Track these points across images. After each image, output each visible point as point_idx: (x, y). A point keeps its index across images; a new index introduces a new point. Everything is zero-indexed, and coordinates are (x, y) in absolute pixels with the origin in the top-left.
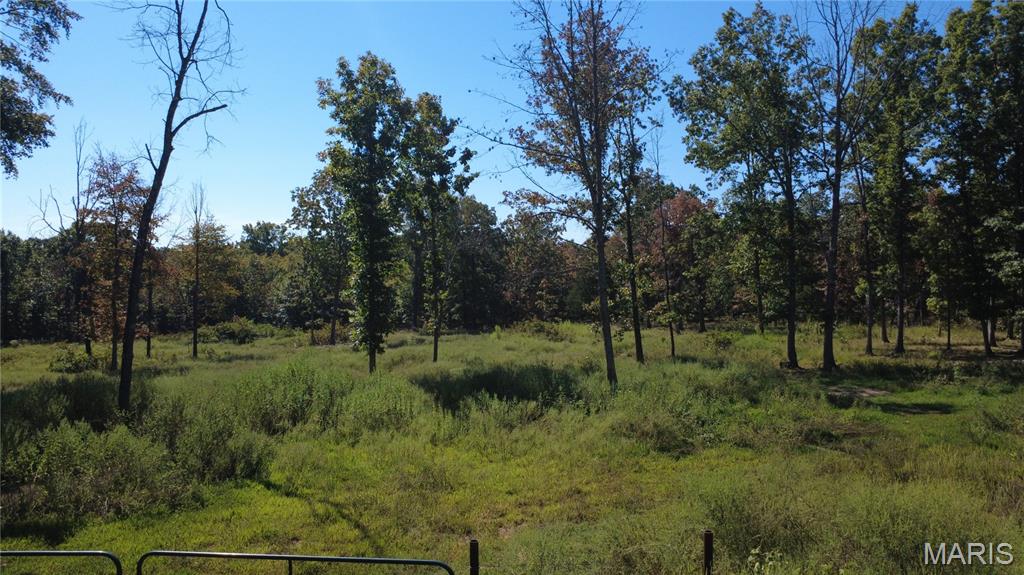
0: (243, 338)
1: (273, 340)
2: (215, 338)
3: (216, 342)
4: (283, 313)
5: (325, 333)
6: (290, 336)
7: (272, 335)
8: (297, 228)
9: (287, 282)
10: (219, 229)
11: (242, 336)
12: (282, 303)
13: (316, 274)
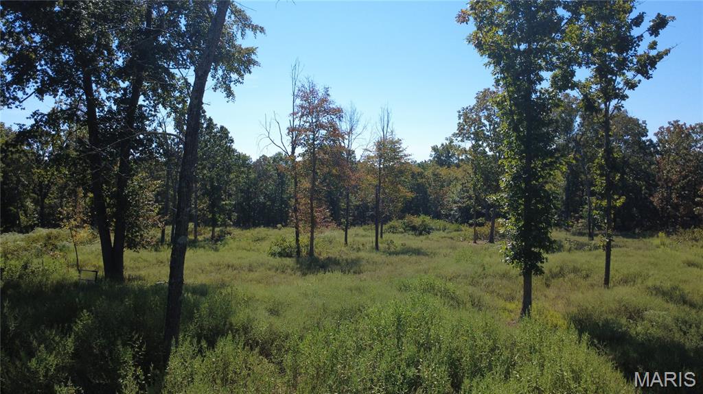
0: (423, 231)
1: (444, 234)
2: (401, 230)
3: (402, 233)
4: (456, 212)
5: (486, 230)
6: (458, 231)
7: (444, 230)
8: (462, 141)
9: (459, 187)
10: (397, 142)
11: (421, 229)
12: (456, 203)
13: (478, 180)
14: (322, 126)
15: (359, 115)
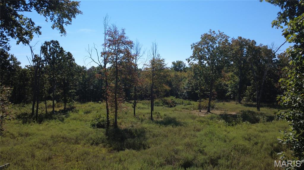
12: (185, 89)
14: (121, 52)
15: (141, 46)
